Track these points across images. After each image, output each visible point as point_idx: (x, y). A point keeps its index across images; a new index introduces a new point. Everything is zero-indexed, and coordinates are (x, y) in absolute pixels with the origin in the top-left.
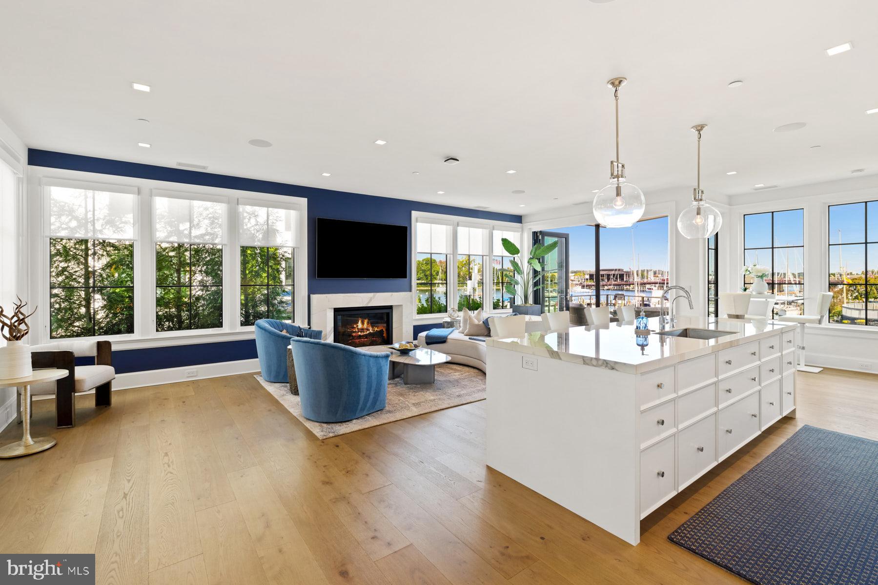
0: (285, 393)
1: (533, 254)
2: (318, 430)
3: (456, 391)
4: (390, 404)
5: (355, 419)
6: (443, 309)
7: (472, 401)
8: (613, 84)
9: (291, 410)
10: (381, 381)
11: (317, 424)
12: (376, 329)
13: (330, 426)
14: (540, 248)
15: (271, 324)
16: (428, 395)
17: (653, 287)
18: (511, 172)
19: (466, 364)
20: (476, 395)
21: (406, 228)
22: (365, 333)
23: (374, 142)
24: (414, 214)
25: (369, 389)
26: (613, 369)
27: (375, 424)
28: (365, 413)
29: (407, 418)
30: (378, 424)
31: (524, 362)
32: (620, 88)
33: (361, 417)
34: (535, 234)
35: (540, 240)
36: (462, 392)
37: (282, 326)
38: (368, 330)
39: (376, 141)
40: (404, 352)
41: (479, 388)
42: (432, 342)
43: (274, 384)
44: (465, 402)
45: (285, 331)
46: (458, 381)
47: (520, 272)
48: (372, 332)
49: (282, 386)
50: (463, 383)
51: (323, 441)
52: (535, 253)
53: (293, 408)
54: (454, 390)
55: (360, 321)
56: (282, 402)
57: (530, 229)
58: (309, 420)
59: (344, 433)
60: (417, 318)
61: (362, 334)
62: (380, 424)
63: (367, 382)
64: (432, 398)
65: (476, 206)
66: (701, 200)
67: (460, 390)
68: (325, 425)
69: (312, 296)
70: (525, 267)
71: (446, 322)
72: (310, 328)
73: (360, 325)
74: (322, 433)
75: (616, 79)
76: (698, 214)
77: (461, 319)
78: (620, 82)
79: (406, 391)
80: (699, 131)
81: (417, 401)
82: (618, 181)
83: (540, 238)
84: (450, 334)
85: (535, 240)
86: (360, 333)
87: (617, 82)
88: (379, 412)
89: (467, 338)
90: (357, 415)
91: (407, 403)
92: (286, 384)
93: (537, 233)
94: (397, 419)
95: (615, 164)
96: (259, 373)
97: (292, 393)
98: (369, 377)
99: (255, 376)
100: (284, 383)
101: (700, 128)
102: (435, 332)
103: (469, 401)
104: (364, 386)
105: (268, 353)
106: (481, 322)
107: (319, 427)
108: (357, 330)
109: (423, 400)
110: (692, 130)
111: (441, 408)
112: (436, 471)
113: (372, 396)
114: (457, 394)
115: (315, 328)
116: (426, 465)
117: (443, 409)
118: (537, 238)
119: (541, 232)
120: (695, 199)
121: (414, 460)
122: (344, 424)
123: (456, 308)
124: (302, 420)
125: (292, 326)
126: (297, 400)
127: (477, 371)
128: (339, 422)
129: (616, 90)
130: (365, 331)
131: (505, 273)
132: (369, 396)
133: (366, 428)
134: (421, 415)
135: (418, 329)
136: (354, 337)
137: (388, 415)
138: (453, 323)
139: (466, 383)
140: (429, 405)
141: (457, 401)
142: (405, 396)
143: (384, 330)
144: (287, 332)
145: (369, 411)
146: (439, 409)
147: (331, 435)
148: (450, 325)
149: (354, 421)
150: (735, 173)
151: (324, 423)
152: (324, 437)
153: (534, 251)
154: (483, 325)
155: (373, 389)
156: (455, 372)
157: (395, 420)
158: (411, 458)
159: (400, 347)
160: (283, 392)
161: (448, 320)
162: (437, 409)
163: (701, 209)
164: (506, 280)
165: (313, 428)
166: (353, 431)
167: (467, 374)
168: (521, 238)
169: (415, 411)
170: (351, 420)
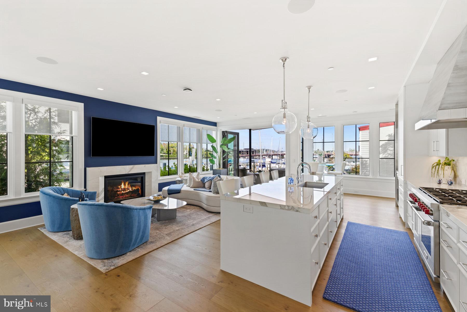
0: (68, 239)
1: (222, 143)
2: (101, 266)
3: (190, 222)
4: (151, 237)
5: (129, 252)
6: (176, 173)
7: (201, 227)
8: (282, 60)
9: (76, 253)
10: (147, 224)
11: (100, 261)
12: (134, 188)
13: (110, 261)
14: (226, 140)
15: (55, 191)
16: (175, 227)
17: (265, 157)
18: (218, 100)
19: (192, 204)
20: (202, 223)
21: (154, 126)
22: (126, 192)
23: (140, 73)
24: (159, 118)
25: (139, 231)
26: (297, 211)
27: (144, 253)
28: (136, 246)
29: (164, 245)
30: (146, 252)
31: (245, 209)
32: (286, 63)
33: (133, 250)
34: (223, 132)
35: (226, 135)
36: (194, 223)
37: (63, 191)
38: (128, 189)
39: (142, 72)
40: (157, 202)
41: (203, 218)
42: (171, 193)
43: (57, 233)
44: (197, 229)
45: (66, 194)
46: (190, 216)
47: (216, 152)
48: (131, 190)
49: (65, 234)
50: (193, 216)
51: (106, 274)
52: (223, 142)
53: (77, 250)
54: (189, 222)
55: (123, 184)
56: (66, 247)
57: (221, 130)
58: (92, 258)
59: (122, 264)
60: (161, 179)
61: (125, 192)
62: (147, 252)
63: (138, 226)
64: (177, 228)
65: (195, 116)
66: (310, 121)
67: (192, 221)
68: (106, 261)
69: (88, 169)
70: (219, 149)
71: (178, 180)
72: (86, 190)
73: (123, 186)
74: (105, 268)
75: (284, 58)
76: (308, 128)
77: (188, 178)
78: (286, 59)
79: (160, 226)
80: (309, 89)
81: (168, 232)
82: (284, 110)
83: (226, 134)
84: (182, 188)
85: (223, 135)
86: (123, 192)
87: (284, 60)
88: (145, 244)
89: (192, 189)
90: (130, 249)
91: (162, 234)
92: (68, 232)
93: (224, 132)
94: (158, 247)
95: (284, 101)
96: (43, 226)
97: (74, 239)
98: (139, 223)
99: (39, 229)
100: (66, 231)
101: (309, 88)
102: (173, 187)
103: (199, 228)
104: (135, 230)
105: (52, 212)
106: (200, 180)
107: (102, 263)
108: (120, 190)
109: (172, 231)
110: (306, 88)
111: (185, 234)
112: (192, 281)
113: (141, 234)
114: (191, 224)
115: (90, 189)
116: (185, 278)
117: (185, 235)
118: (225, 134)
119: (226, 131)
120: (307, 121)
121: (176, 276)
122: (121, 257)
123: (183, 172)
124: (86, 259)
125: (72, 190)
126: (79, 244)
127: (199, 208)
128: (117, 257)
129: (284, 64)
130: (126, 190)
131: (208, 152)
132: (139, 235)
133: (138, 258)
134: (173, 241)
135: (161, 186)
136: (118, 195)
137: (152, 245)
138: (182, 181)
139: (195, 216)
140: (177, 234)
141: (193, 229)
142: (160, 230)
143: (140, 189)
144: (68, 195)
145: (138, 245)
146: (184, 235)
147: (112, 268)
148: (180, 182)
149: (128, 254)
150: (314, 109)
151: (105, 259)
152: (107, 271)
153: (223, 141)
154: (201, 181)
155: (141, 230)
156: (187, 210)
157: (157, 248)
158: (174, 275)
159: (154, 199)
160: (66, 239)
161: (179, 179)
162: (182, 236)
163: (310, 126)
164: (209, 156)
165: (97, 264)
166: (128, 261)
167: (194, 210)
168: (216, 134)
169: (169, 239)
170: (126, 253)
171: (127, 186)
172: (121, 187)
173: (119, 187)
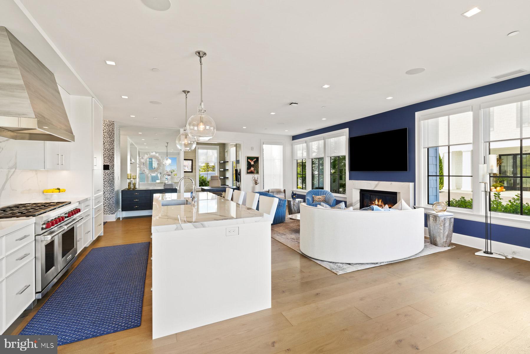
55: (377, 200)
171: (380, 203)
172: (375, 203)
173: (373, 203)
